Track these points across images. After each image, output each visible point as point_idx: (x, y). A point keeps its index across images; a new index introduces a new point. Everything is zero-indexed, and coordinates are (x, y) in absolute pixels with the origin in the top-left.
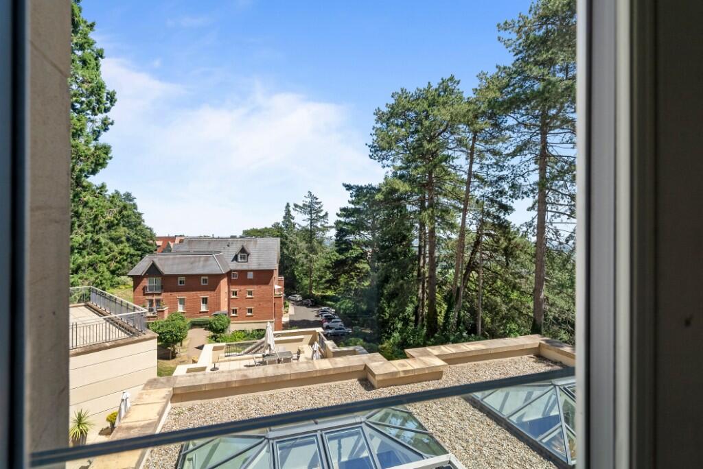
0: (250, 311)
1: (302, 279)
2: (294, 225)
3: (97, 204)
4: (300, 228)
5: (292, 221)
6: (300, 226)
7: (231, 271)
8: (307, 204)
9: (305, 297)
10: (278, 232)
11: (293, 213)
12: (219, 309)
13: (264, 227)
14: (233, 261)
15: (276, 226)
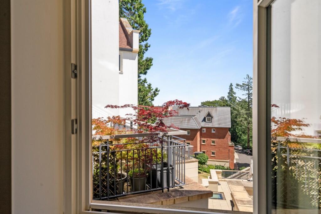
0: (213, 153)
1: (241, 135)
2: (236, 98)
3: (144, 90)
4: (240, 100)
5: (234, 95)
6: (240, 99)
7: (202, 128)
8: (246, 83)
9: (244, 148)
10: (224, 103)
11: (235, 90)
12: (197, 151)
13: (214, 100)
14: (202, 121)
15: (222, 99)
